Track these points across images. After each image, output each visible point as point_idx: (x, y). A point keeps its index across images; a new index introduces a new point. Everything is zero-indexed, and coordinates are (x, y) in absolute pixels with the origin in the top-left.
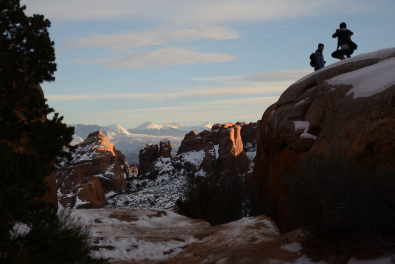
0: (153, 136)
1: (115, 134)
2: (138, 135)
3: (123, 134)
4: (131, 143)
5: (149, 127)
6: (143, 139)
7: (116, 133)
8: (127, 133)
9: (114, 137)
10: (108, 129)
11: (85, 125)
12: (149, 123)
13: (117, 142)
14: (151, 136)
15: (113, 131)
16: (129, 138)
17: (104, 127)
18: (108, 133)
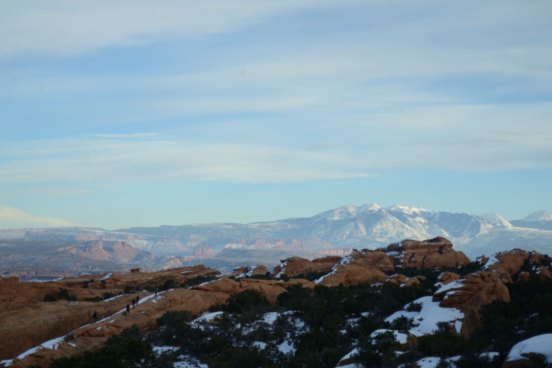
0: (546, 231)
1: (491, 226)
2: (523, 229)
3: (503, 226)
4: (513, 240)
5: (541, 219)
6: (531, 234)
7: (494, 225)
8: (510, 225)
9: (490, 230)
10: (482, 219)
11: (450, 214)
12: (542, 213)
13: (494, 238)
14: (543, 231)
15: (490, 223)
16: (511, 233)
17: (477, 217)
18: (482, 225)
